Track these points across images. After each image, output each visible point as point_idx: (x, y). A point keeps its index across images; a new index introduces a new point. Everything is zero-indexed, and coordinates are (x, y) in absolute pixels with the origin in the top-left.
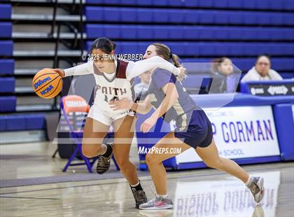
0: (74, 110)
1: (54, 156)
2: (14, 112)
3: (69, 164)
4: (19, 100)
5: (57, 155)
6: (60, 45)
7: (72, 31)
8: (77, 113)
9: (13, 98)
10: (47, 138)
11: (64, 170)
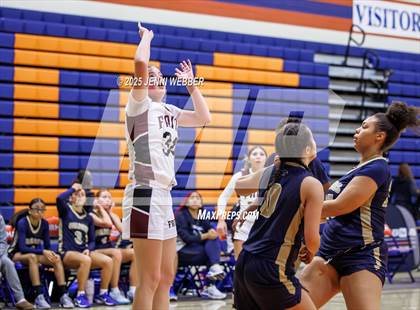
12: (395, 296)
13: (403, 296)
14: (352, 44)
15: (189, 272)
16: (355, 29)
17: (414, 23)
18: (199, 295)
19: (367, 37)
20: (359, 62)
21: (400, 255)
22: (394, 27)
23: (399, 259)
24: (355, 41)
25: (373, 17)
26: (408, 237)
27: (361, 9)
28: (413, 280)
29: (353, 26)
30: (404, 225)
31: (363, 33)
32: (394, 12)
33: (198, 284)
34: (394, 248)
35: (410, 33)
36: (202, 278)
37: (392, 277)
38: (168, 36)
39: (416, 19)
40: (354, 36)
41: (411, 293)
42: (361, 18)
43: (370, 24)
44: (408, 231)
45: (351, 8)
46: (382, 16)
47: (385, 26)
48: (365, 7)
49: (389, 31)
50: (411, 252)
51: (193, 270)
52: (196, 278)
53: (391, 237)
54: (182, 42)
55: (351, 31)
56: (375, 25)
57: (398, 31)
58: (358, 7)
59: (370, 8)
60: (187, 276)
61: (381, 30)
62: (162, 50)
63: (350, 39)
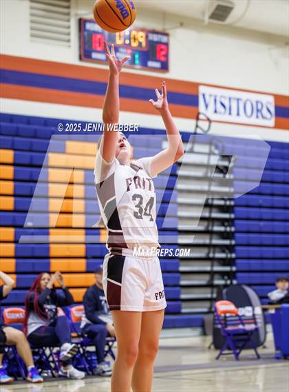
0: (225, 312)
1: (209, 348)
2: (179, 313)
3: (221, 354)
4: (184, 305)
5: (213, 347)
6: (215, 263)
7: (224, 252)
8: (228, 315)
9: (179, 303)
10: (204, 334)
11: (218, 358)
12: (242, 372)
13: (249, 372)
14: (199, 131)
15: (44, 353)
16: (201, 117)
17: (258, 110)
18: (53, 376)
19: (213, 125)
20: (206, 149)
21: (246, 333)
22: (238, 114)
23: (245, 337)
24: (201, 129)
25: (219, 105)
26: (254, 315)
27: (207, 97)
28: (259, 357)
29: (199, 114)
30: (250, 304)
31: (209, 120)
32: (238, 100)
33: (52, 365)
34: (241, 327)
35: (253, 120)
36: (56, 359)
37: (238, 354)
38: (21, 126)
39: (260, 107)
40: (200, 123)
41: (257, 369)
42: (207, 106)
43: (216, 112)
44: (253, 310)
45: (197, 97)
46: (227, 104)
47: (230, 113)
48: (210, 95)
49: (234, 118)
50: (257, 330)
51: (48, 352)
52: (51, 359)
53: (237, 315)
54: (36, 130)
55: (198, 119)
56: (220, 113)
57: (243, 119)
58: (204, 95)
59: (216, 96)
60: (41, 357)
61: (227, 118)
62: (16, 139)
63: (197, 126)
